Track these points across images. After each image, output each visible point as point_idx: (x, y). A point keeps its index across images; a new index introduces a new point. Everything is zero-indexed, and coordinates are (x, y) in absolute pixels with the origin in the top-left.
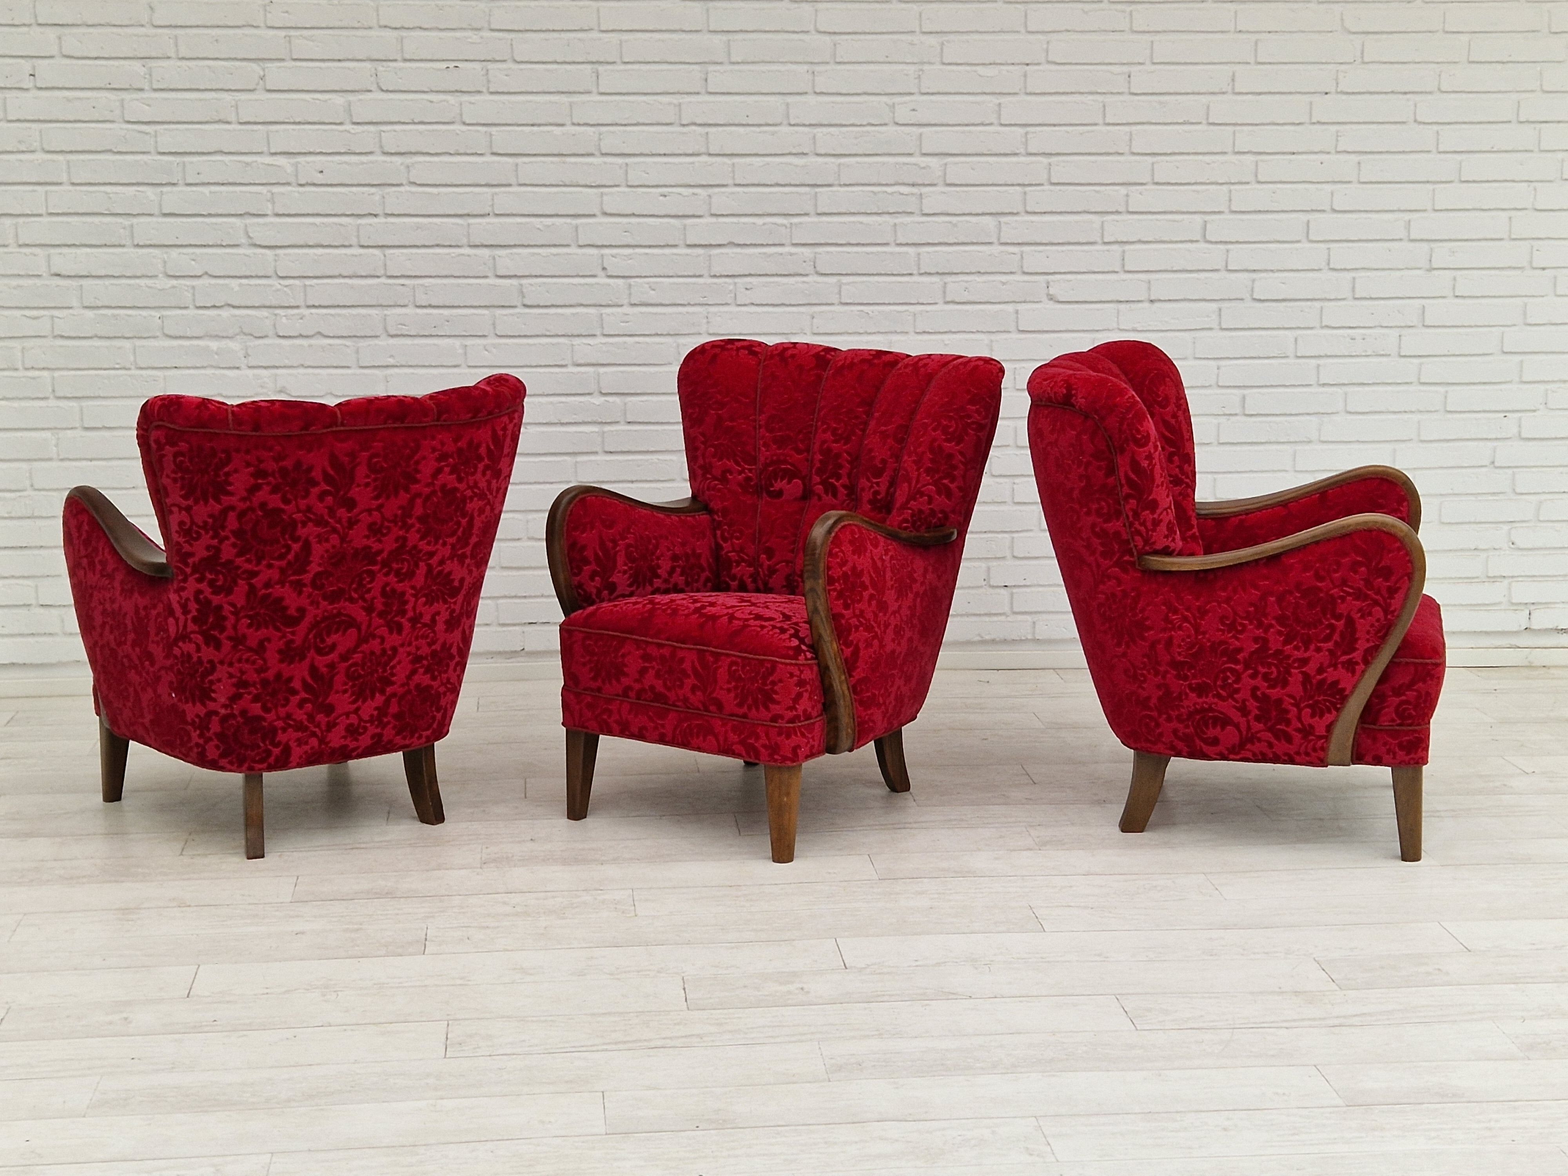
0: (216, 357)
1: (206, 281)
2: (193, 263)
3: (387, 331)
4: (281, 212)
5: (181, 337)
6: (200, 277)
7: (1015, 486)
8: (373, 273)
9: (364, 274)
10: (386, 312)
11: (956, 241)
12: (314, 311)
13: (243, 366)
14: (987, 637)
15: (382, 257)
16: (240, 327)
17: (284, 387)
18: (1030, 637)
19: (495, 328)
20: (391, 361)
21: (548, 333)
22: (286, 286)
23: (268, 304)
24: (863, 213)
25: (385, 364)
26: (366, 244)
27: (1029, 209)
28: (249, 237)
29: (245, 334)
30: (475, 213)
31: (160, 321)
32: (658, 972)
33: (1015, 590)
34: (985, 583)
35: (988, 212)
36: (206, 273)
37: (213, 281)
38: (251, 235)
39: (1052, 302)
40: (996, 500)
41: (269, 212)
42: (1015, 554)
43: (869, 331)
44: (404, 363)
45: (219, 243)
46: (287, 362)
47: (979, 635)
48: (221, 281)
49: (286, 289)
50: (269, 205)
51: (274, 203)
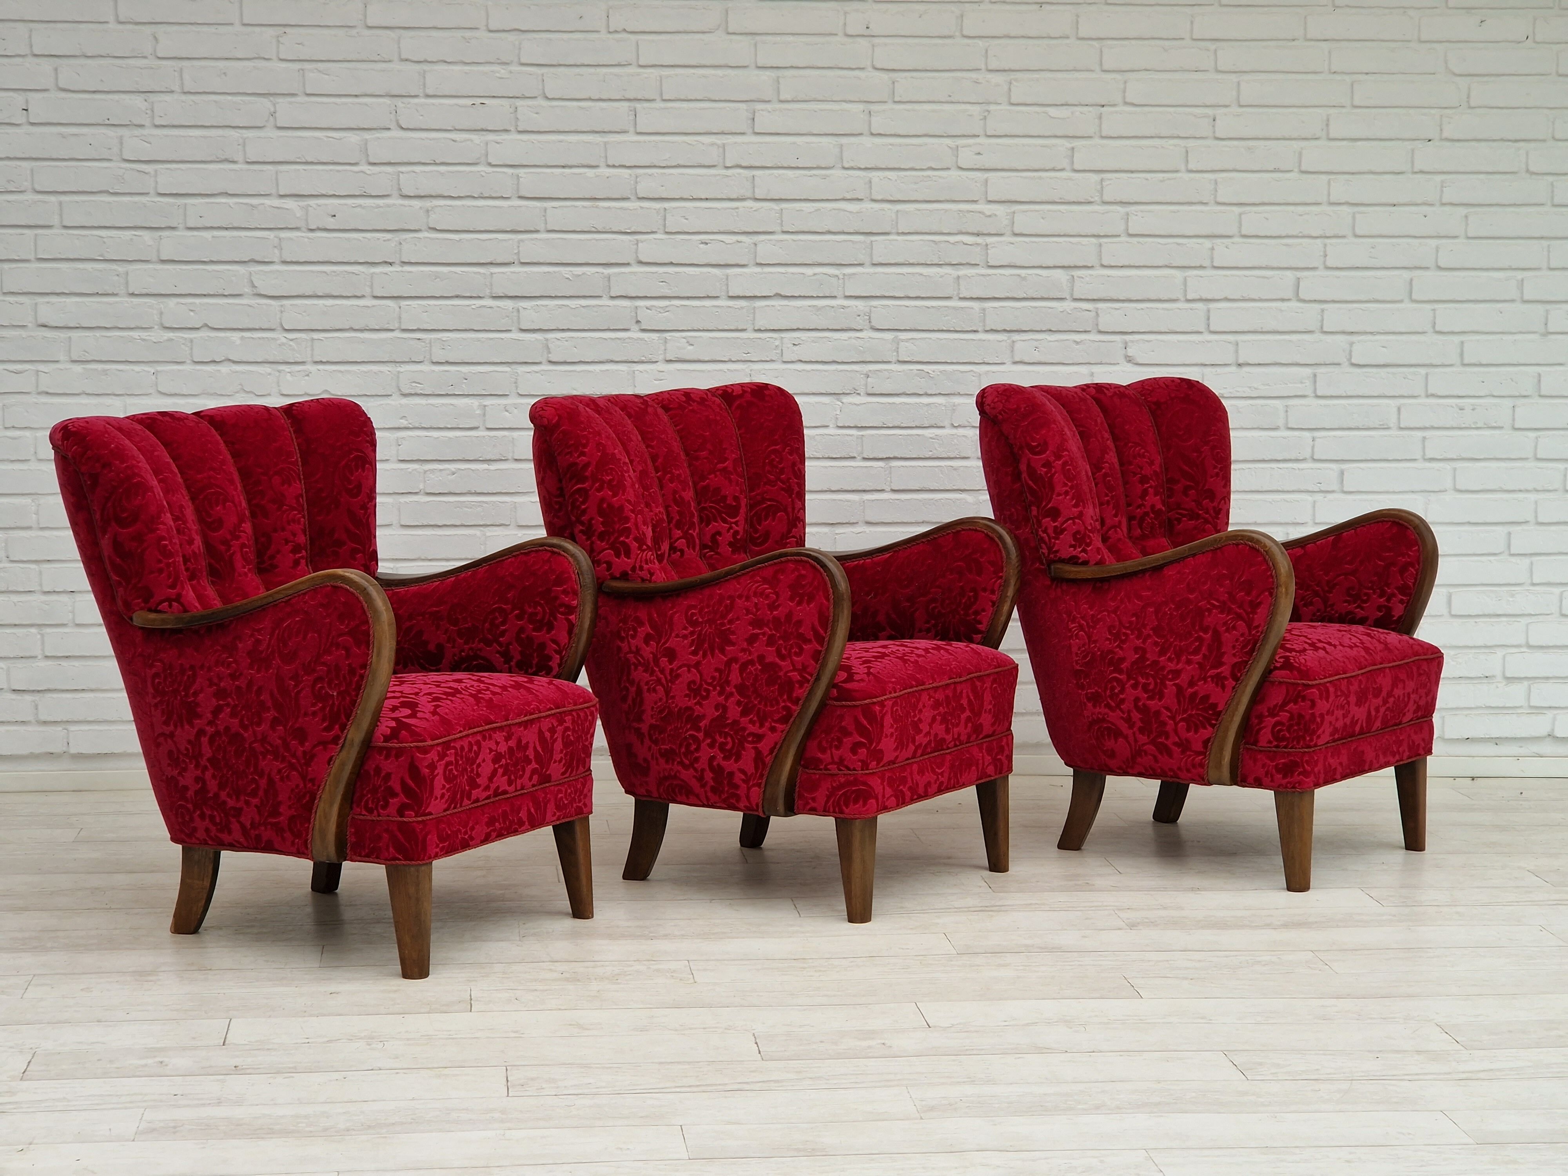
1: (204, 334)
2: (192, 314)
3: (399, 390)
4: (289, 259)
5: (176, 395)
6: (198, 329)
8: (386, 326)
9: (377, 327)
10: (399, 369)
11: (1025, 296)
12: (321, 367)
15: (398, 309)
16: (241, 385)
19: (517, 387)
20: (403, 423)
22: (291, 340)
23: (271, 359)
24: (922, 264)
25: (397, 426)
26: (379, 295)
27: (1105, 262)
28: (254, 286)
29: (246, 392)
30: (498, 261)
31: (153, 377)
32: (726, 1029)
35: (1060, 264)
36: (206, 325)
37: (213, 334)
38: (255, 284)
39: (1130, 364)
41: (276, 260)
43: (929, 392)
44: (416, 425)
45: (221, 292)
48: (222, 334)
49: (291, 343)
50: (276, 251)
51: (282, 249)
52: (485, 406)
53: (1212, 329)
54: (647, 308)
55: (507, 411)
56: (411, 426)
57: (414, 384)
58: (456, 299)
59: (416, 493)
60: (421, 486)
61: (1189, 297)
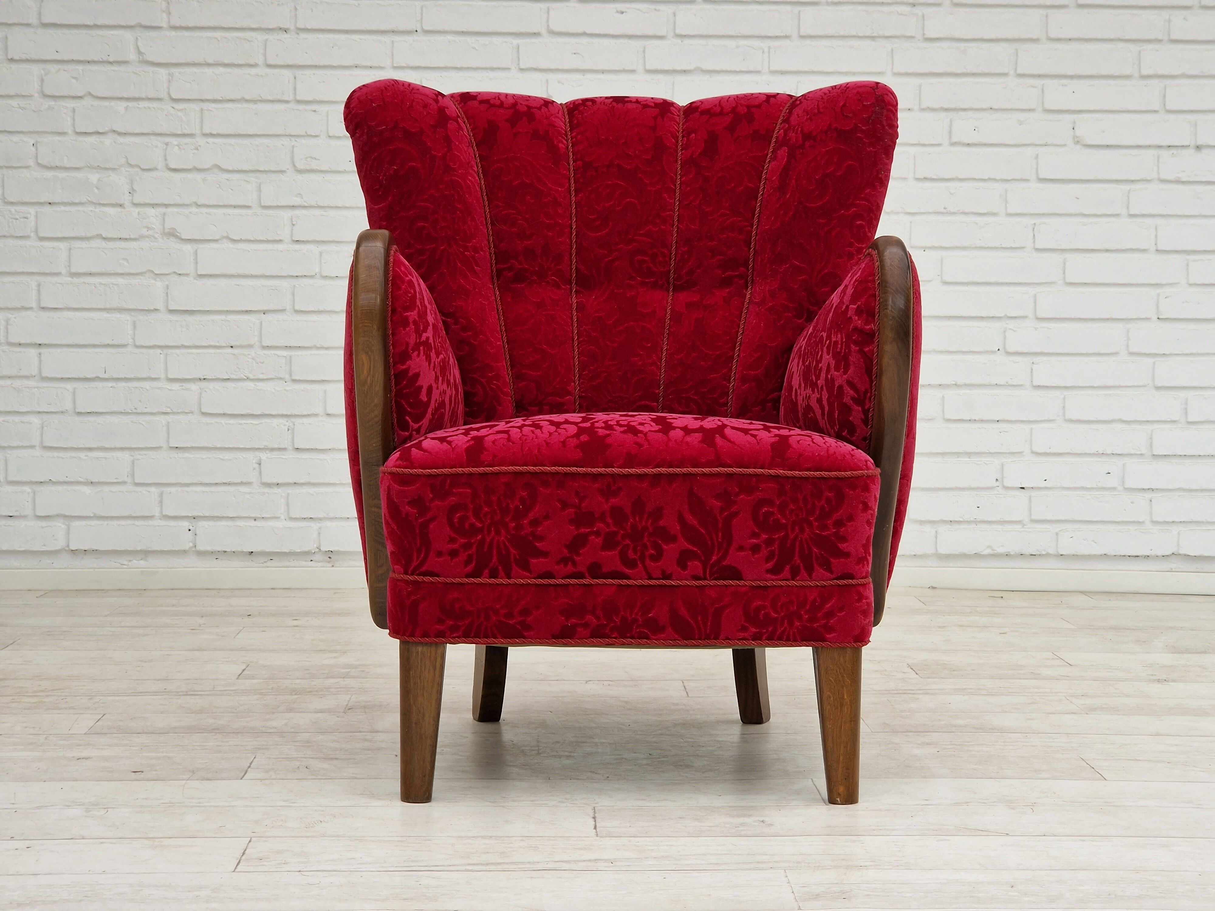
0: (96, 191)
1: (88, 102)
2: (74, 81)
3: (294, 166)
4: (177, 25)
5: (57, 168)
6: (81, 97)
7: (1034, 366)
8: (279, 97)
9: (270, 98)
10: (294, 143)
11: (965, 71)
12: (211, 140)
13: (127, 204)
14: (1001, 550)
15: (292, 79)
16: (126, 158)
17: (174, 229)
18: (1052, 551)
20: (297, 201)
22: (179, 110)
23: (158, 131)
24: (854, 37)
26: (273, 63)
27: (1052, 35)
28: (140, 53)
29: (131, 166)
30: (400, 29)
31: (33, 149)
33: (1034, 493)
34: (997, 484)
35: (1004, 37)
36: (90, 94)
37: (96, 103)
38: (142, 50)
39: (1078, 147)
40: (1010, 382)
41: (164, 25)
42: (1035, 449)
45: (105, 59)
46: (178, 200)
47: (989, 547)
48: (106, 103)
49: (180, 113)
50: (164, 15)
51: (170, 13)
53: (1168, 107)
54: (559, 82)
56: (306, 204)
57: (309, 159)
58: (355, 69)
59: (312, 277)
60: (317, 270)
61: (1144, 72)
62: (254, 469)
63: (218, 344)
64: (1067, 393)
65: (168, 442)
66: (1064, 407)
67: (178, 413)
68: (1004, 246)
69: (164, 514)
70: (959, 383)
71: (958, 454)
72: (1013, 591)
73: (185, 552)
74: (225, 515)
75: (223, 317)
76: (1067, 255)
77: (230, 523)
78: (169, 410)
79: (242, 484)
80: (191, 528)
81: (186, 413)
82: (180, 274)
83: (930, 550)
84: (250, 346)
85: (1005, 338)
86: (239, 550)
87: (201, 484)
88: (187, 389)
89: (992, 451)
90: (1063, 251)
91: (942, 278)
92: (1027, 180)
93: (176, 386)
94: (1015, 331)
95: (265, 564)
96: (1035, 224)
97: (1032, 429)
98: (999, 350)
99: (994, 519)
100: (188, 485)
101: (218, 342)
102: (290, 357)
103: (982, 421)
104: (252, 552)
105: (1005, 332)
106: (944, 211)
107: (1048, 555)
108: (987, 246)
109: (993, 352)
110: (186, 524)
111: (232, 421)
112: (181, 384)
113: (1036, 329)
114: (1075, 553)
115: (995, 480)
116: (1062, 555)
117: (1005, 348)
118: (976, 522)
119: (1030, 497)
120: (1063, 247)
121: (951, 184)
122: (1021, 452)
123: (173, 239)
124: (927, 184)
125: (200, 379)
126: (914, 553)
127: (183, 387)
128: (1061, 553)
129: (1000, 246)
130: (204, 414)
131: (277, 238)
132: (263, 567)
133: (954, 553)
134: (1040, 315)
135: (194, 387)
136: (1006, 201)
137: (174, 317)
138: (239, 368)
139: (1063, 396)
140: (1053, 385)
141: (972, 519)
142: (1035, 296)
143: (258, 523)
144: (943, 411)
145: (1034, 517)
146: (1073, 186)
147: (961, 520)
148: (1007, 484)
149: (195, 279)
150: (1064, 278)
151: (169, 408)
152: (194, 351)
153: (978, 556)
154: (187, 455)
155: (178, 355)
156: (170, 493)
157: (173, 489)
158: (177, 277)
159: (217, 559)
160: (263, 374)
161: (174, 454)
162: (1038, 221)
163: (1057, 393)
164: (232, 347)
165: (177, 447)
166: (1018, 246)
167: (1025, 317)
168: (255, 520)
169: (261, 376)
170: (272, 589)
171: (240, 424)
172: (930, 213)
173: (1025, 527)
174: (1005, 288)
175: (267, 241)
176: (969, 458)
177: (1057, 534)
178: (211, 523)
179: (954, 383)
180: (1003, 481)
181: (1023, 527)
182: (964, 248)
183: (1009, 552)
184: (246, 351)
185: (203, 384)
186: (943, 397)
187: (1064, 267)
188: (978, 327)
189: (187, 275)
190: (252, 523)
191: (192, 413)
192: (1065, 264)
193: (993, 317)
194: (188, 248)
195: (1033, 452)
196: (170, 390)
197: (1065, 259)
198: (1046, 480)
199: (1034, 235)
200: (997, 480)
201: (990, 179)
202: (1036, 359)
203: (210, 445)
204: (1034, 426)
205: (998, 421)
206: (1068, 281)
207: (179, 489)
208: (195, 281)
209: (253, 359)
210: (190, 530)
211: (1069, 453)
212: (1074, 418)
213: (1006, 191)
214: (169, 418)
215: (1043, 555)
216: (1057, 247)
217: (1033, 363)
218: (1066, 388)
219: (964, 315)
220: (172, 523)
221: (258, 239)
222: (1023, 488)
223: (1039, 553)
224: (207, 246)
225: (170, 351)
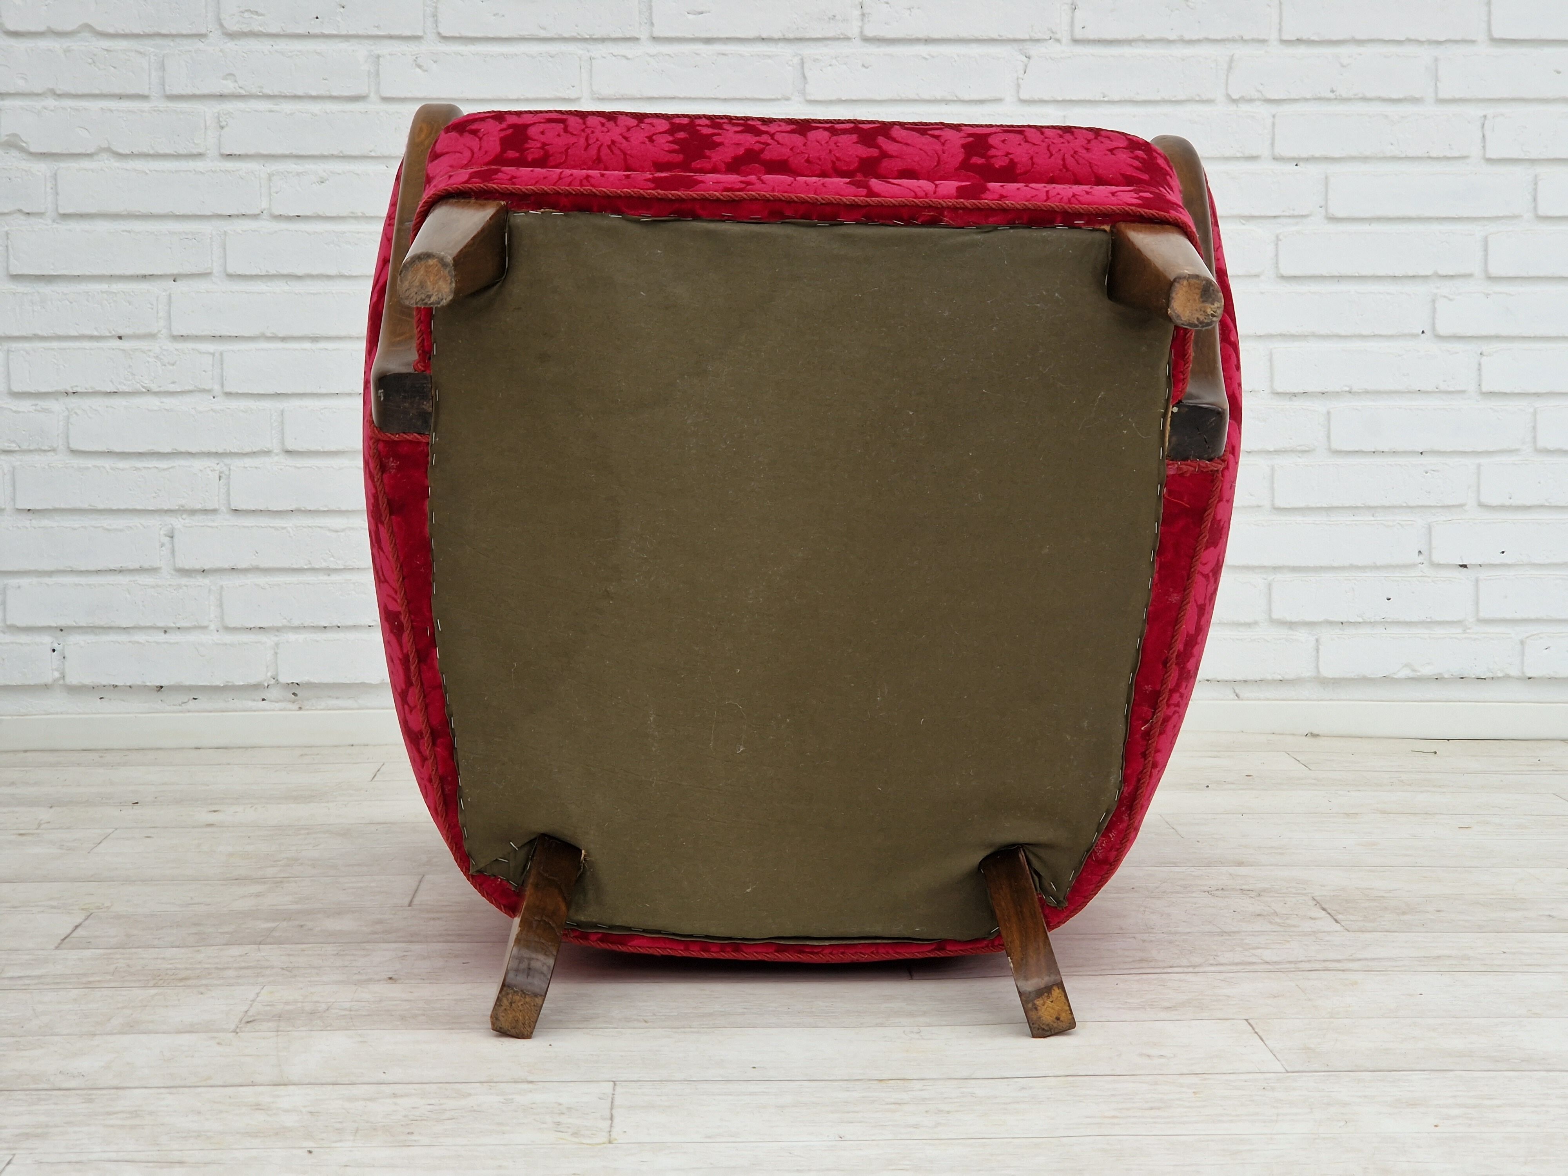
3: (222, 26)
7: (1484, 360)
14: (1427, 671)
17: (15, 135)
18: (1514, 672)
19: (436, 22)
20: (229, 87)
21: (543, 34)
25: (217, 91)
33: (1483, 574)
34: (1421, 559)
40: (1443, 387)
42: (1484, 500)
43: (1187, 37)
44: (255, 90)
46: (21, 85)
47: (1407, 665)
52: (378, 57)
55: (419, 66)
56: (243, 92)
57: (246, 15)
59: (255, 217)
60: (264, 205)
62: (162, 545)
63: (96, 333)
64: (1539, 404)
65: (14, 500)
66: (1534, 428)
67: (31, 451)
68: (1433, 154)
69: (9, 623)
70: (1355, 389)
71: (1354, 509)
72: (1448, 740)
73: (46, 687)
74: (113, 624)
75: (104, 286)
76: (1543, 171)
77: (123, 638)
78: (13, 447)
79: (141, 570)
80: (56, 646)
81: (45, 451)
82: (28, 214)
83: (1308, 672)
84: (151, 336)
85: (1434, 310)
86: (139, 683)
87: (73, 572)
88: (44, 410)
89: (1411, 504)
90: (1533, 161)
91: (1326, 211)
92: (1473, 42)
93: (25, 405)
94: (1450, 300)
95: (184, 707)
96: (1485, 116)
97: (1479, 466)
98: (1423, 332)
99: (1415, 619)
100: (50, 573)
101: (96, 329)
102: (221, 354)
103: (1395, 453)
104: (162, 687)
105: (1434, 301)
106: (1332, 95)
107: (1507, 677)
108: (1403, 155)
109: (1414, 336)
110: (47, 640)
111: (122, 464)
112: (34, 402)
113: (1487, 296)
114: (1552, 674)
115: (1417, 553)
116: (1529, 678)
117: (1434, 328)
118: (1386, 623)
119: (1477, 580)
120: (1533, 156)
121: (1343, 51)
122: (1461, 506)
123: (14, 153)
124: (1302, 50)
125: (66, 393)
126: (1280, 677)
127: (38, 408)
128: (1529, 675)
129: (1427, 155)
130: (74, 452)
131: (195, 151)
132: (181, 712)
133: (1348, 676)
134: (1494, 271)
135: (56, 406)
136: (1437, 79)
137: (21, 288)
138: (133, 374)
139: (1532, 410)
140: (1516, 391)
141: (1378, 619)
142: (1486, 240)
143: (172, 637)
144: (1328, 437)
145: (1482, 615)
146: (1548, 51)
147: (1361, 620)
148: (1437, 558)
149: (54, 221)
150: (1535, 208)
151: (14, 442)
152: (55, 344)
153: (1388, 680)
154: (46, 522)
155: (28, 353)
156: (19, 587)
157: (24, 581)
158: (23, 217)
159: (101, 698)
160: (173, 383)
161: (25, 521)
162: (1490, 111)
163: (1522, 404)
164: (120, 338)
165: (29, 510)
166: (1457, 154)
167: (1469, 276)
168: (165, 632)
169: (172, 388)
170: (196, 748)
171: (137, 469)
172: (1306, 100)
173: (1468, 631)
174: (1436, 227)
175: (177, 156)
176: (1373, 516)
177: (1522, 643)
178: (90, 638)
179: (1347, 389)
180: (1430, 555)
181: (1465, 632)
182: (1365, 159)
183: (1440, 674)
184: (143, 345)
185: (73, 401)
186: (1329, 413)
187: (1535, 190)
188: (1388, 293)
189: (40, 215)
190: (161, 637)
191: (54, 450)
192: (1536, 184)
193: (1414, 277)
194: (41, 168)
195: (1481, 505)
196: (16, 412)
197: (1536, 176)
198: (1503, 552)
199: (1484, 136)
200: (1420, 552)
201: (1409, 41)
202: (1486, 348)
203: (86, 506)
204: (1484, 461)
205: (1421, 453)
206: (1541, 213)
207: (34, 580)
208: (55, 225)
209: (157, 357)
210: (54, 651)
211: (1541, 506)
212: (1550, 446)
213: (1436, 60)
214: (15, 460)
215: (1499, 678)
216: (1522, 156)
217: (1481, 354)
218: (1537, 395)
219: (1364, 273)
220: (23, 638)
221: (161, 152)
222: (1465, 566)
223: (1491, 675)
224: (74, 165)
225: (14, 345)
